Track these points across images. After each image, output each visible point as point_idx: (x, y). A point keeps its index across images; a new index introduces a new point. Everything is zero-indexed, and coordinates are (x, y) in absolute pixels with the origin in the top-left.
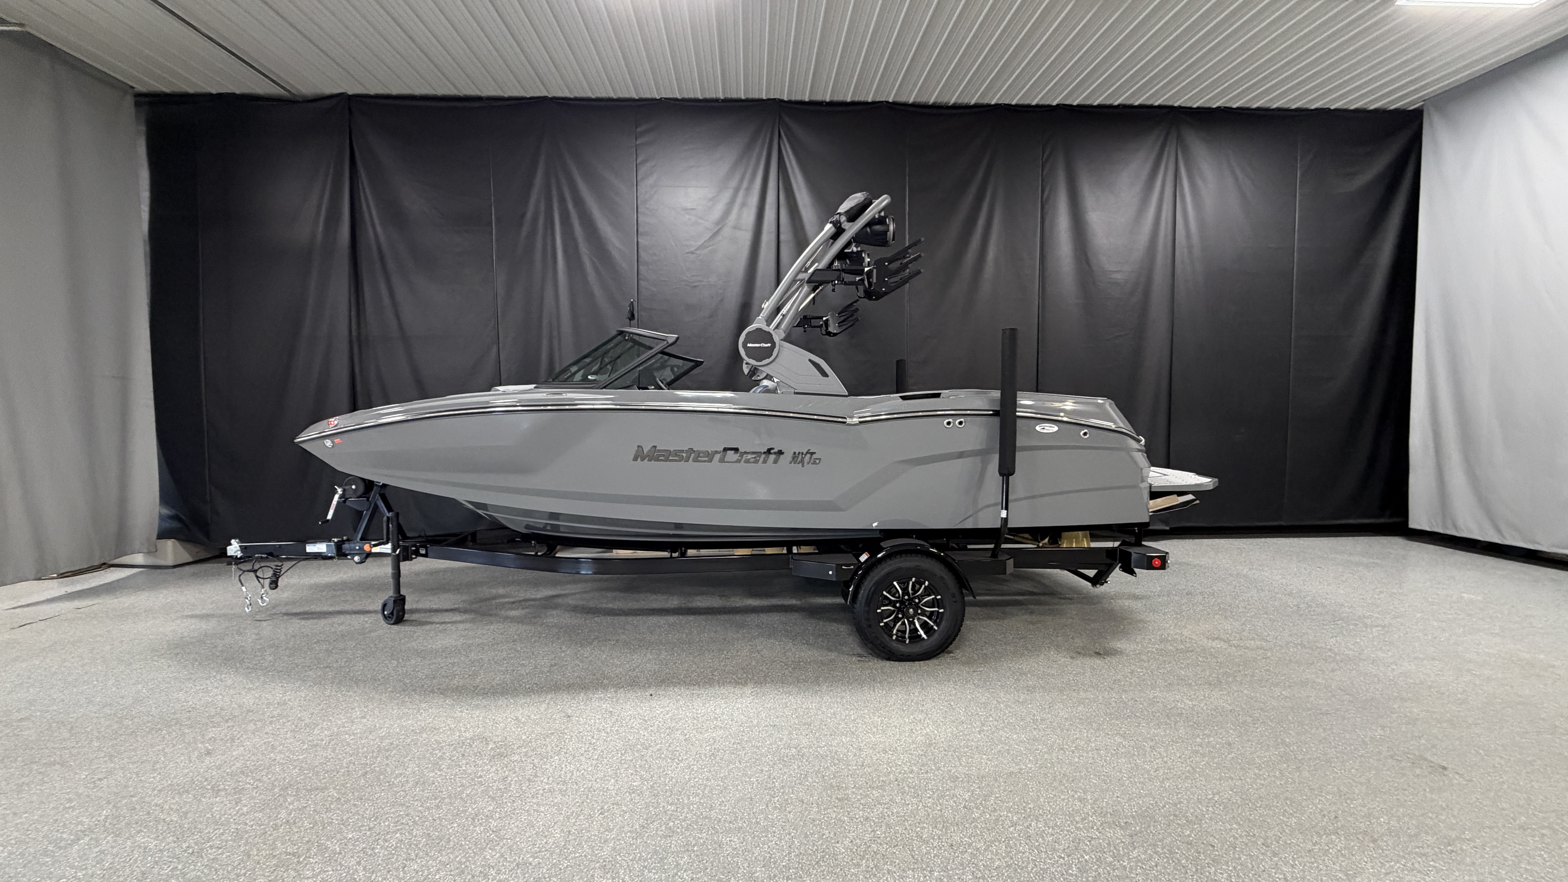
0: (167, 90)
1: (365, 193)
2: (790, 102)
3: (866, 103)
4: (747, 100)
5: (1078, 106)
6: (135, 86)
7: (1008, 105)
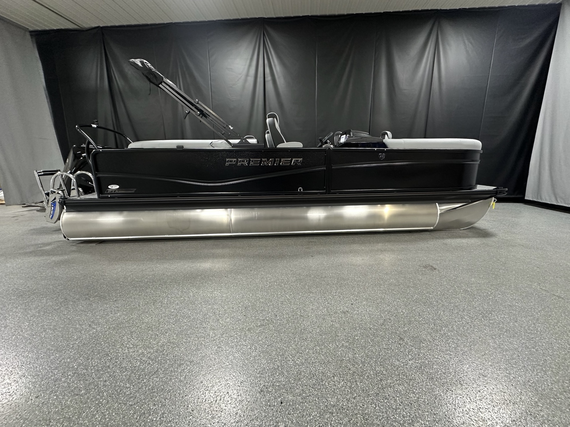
0: (40, 29)
2: (268, 18)
3: (300, 17)
4: (250, 19)
5: (393, 12)
6: (29, 28)
7: (362, 14)
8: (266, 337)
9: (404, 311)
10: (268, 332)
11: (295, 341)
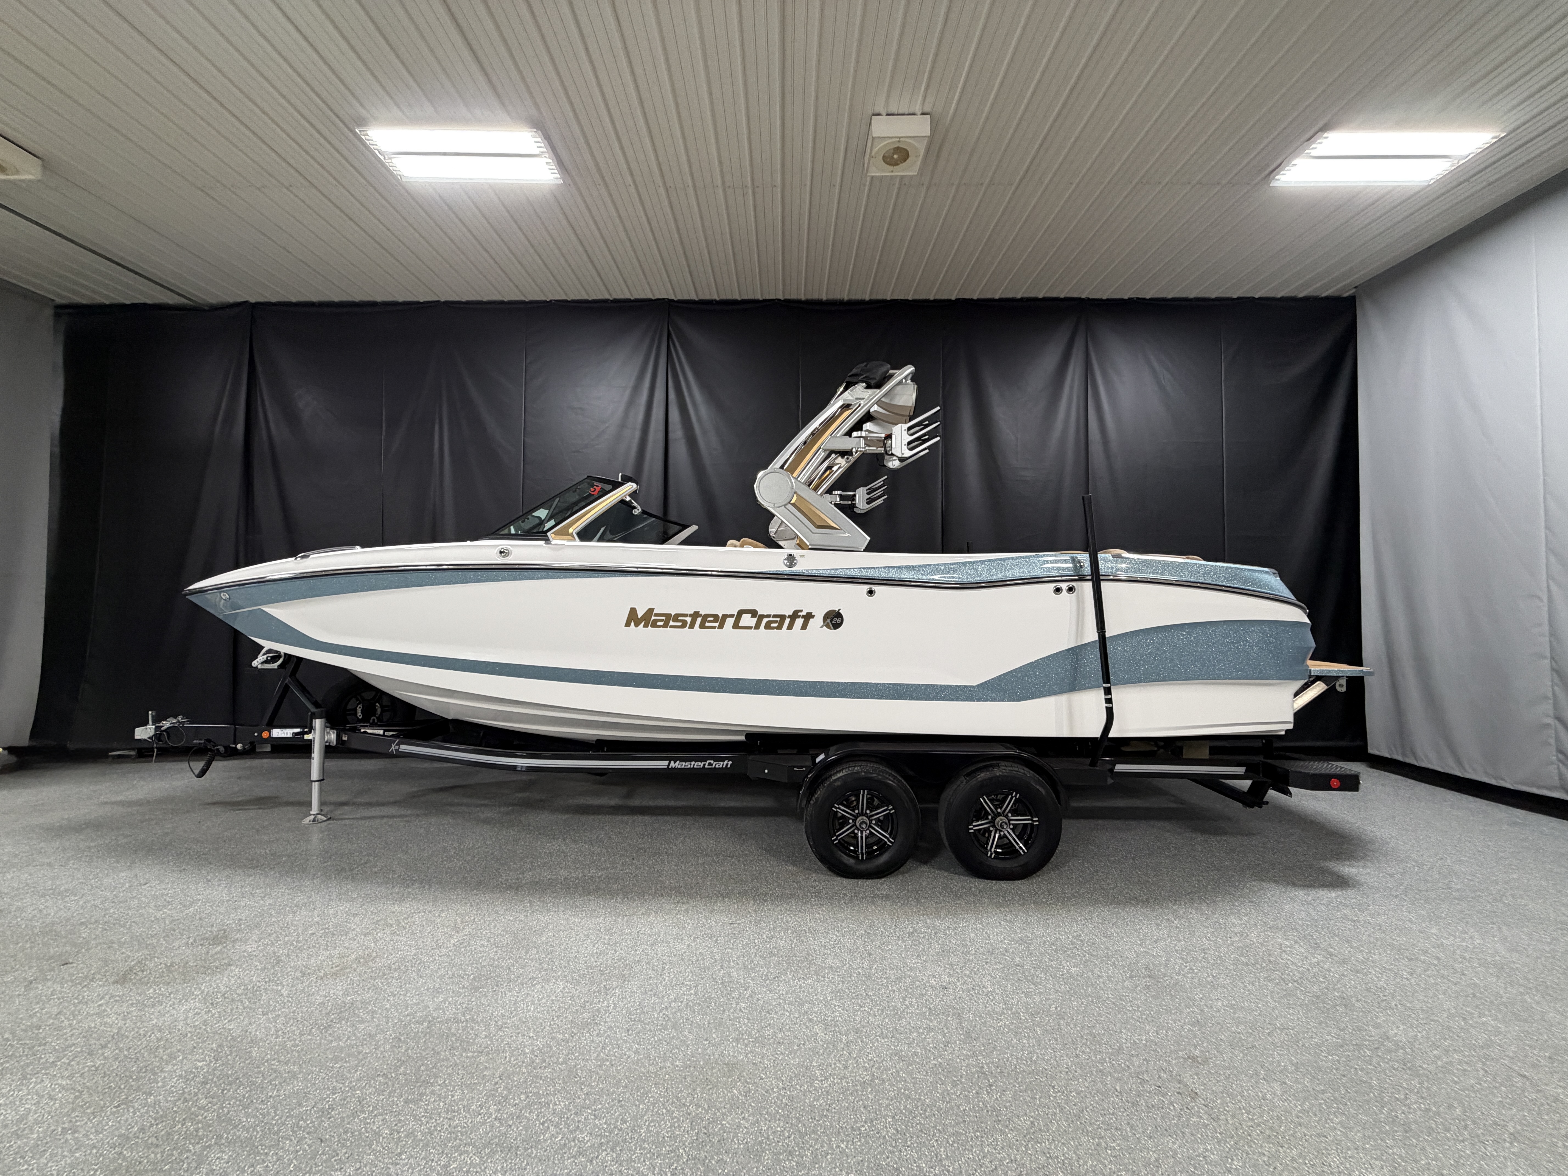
0: (84, 302)
1: (261, 394)
2: (679, 301)
3: (757, 302)
4: (636, 301)
5: (979, 300)
6: (54, 298)
7: (904, 300)
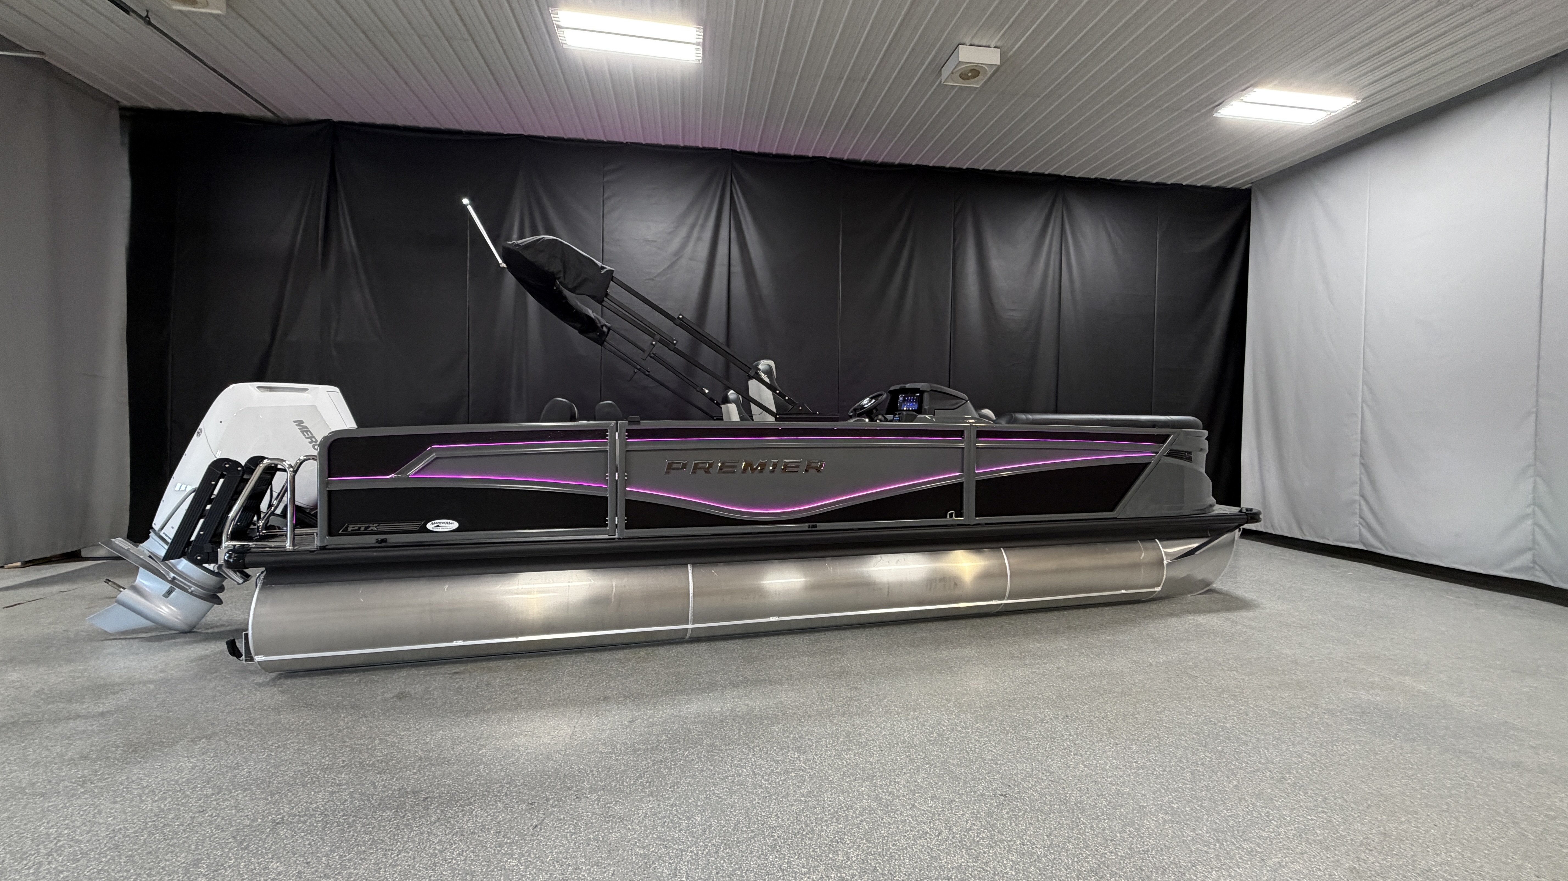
0: (151, 106)
2: (741, 152)
3: (808, 157)
4: (704, 149)
5: (984, 170)
6: (120, 100)
7: (926, 166)
8: (1030, 823)
9: (1207, 754)
10: (1024, 814)
11: (1083, 823)
